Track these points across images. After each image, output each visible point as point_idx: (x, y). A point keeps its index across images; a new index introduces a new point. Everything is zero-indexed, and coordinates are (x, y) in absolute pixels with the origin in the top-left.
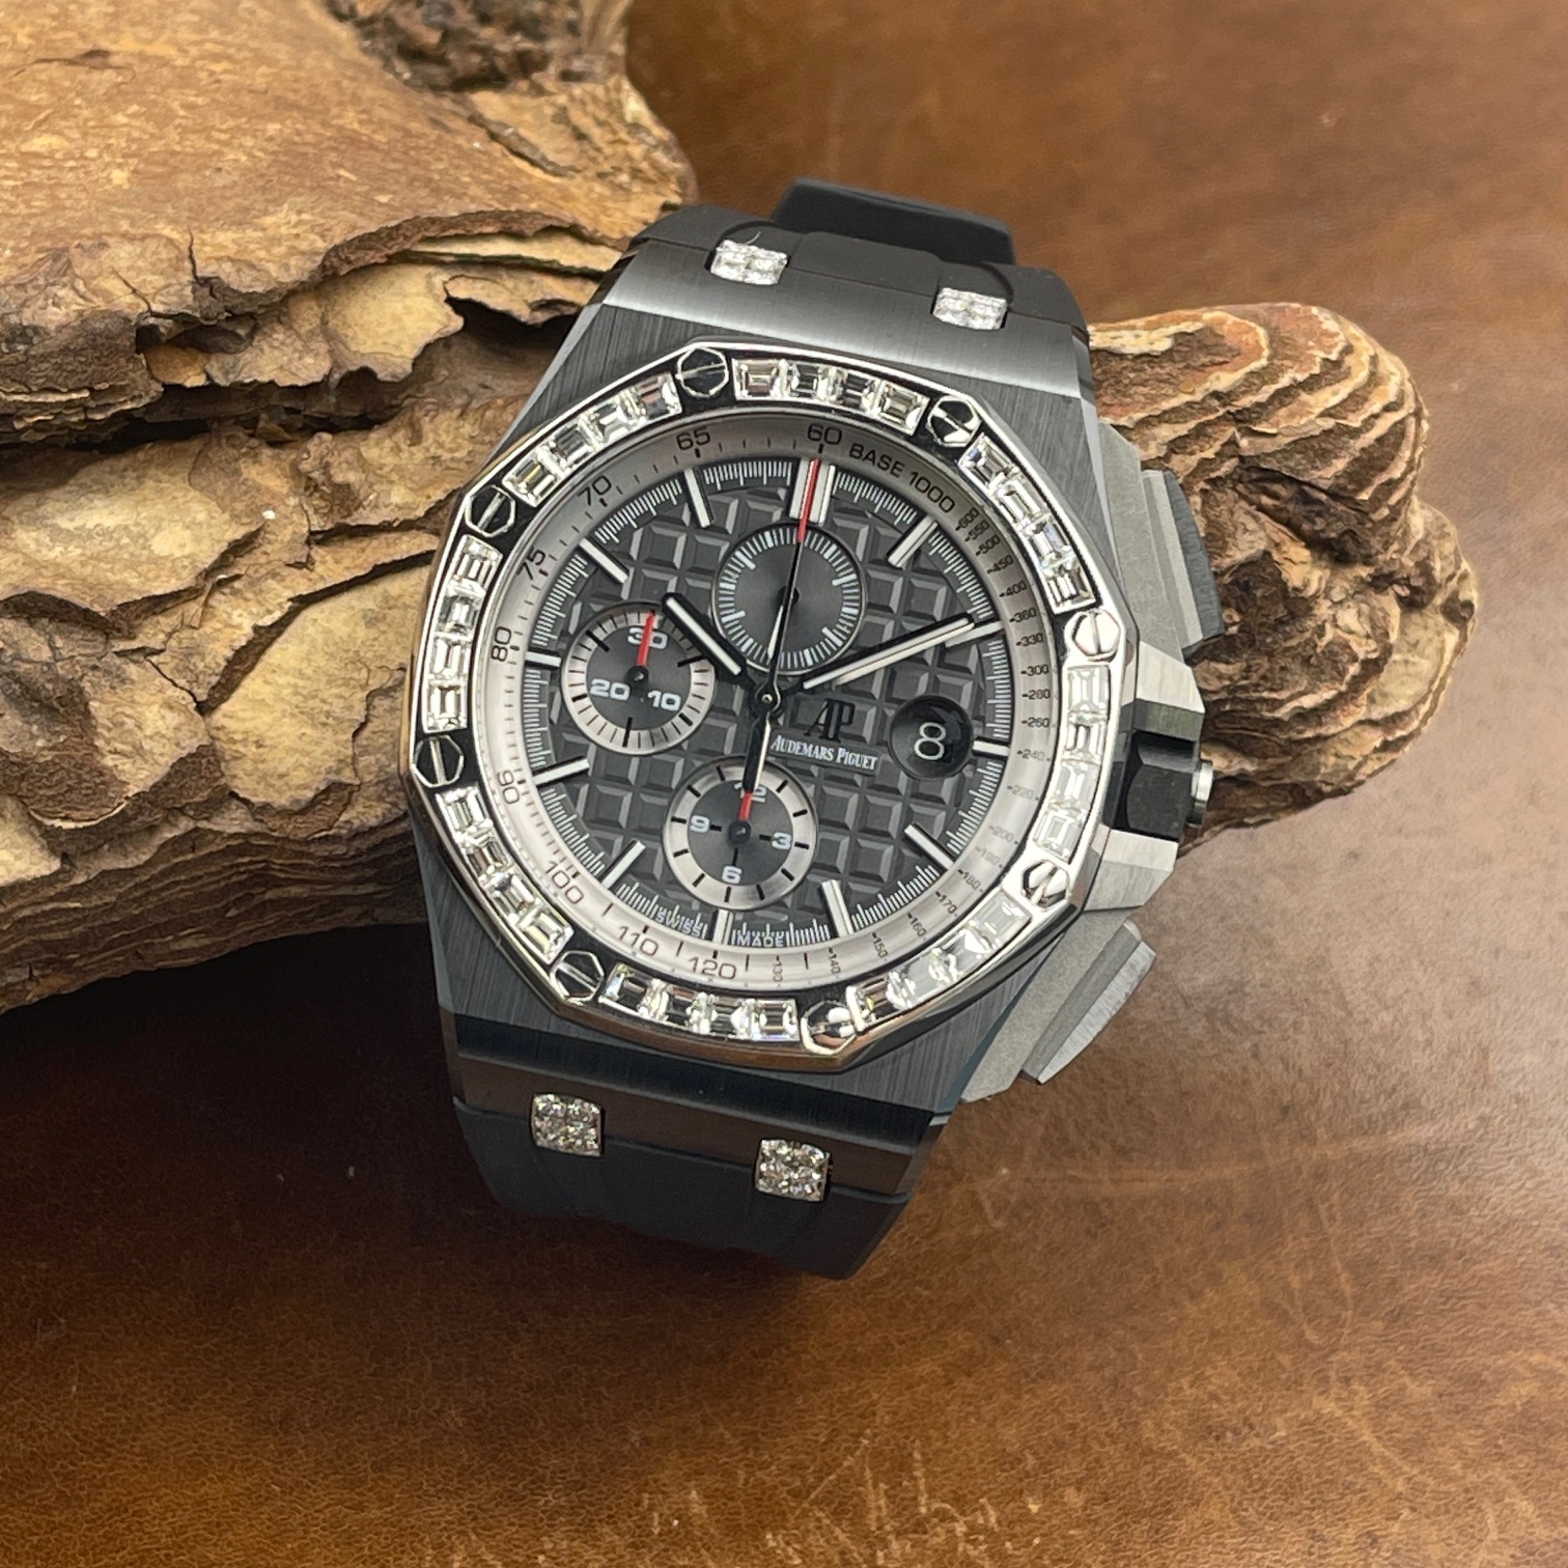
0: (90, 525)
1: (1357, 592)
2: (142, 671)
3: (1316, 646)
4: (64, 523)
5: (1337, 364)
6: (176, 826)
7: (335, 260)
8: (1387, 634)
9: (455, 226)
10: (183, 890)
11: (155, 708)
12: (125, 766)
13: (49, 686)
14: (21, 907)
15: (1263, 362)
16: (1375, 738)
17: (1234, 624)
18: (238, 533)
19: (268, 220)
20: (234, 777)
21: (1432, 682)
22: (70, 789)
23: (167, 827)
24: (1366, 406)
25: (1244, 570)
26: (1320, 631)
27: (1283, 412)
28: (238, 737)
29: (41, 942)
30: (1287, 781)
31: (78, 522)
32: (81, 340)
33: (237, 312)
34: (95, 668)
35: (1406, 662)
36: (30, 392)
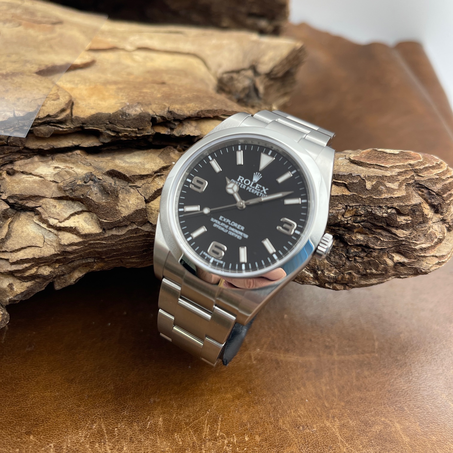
0: (133, 161)
1: (438, 221)
2: (134, 191)
3: (427, 232)
4: (128, 160)
5: (439, 165)
6: (133, 227)
7: (201, 114)
8: (444, 233)
10: (132, 244)
11: (134, 198)
12: (123, 210)
13: (108, 187)
14: (91, 240)
15: (422, 160)
16: (436, 261)
17: (410, 220)
18: (165, 165)
19: (188, 105)
20: (150, 218)
22: (108, 212)
23: (131, 227)
24: (446, 175)
25: (414, 206)
26: (429, 228)
27: (426, 172)
28: (153, 209)
29: (95, 251)
30: (414, 267)
31: (131, 160)
32: (138, 117)
33: (176, 118)
34: (123, 188)
35: (446, 244)
36: (125, 127)
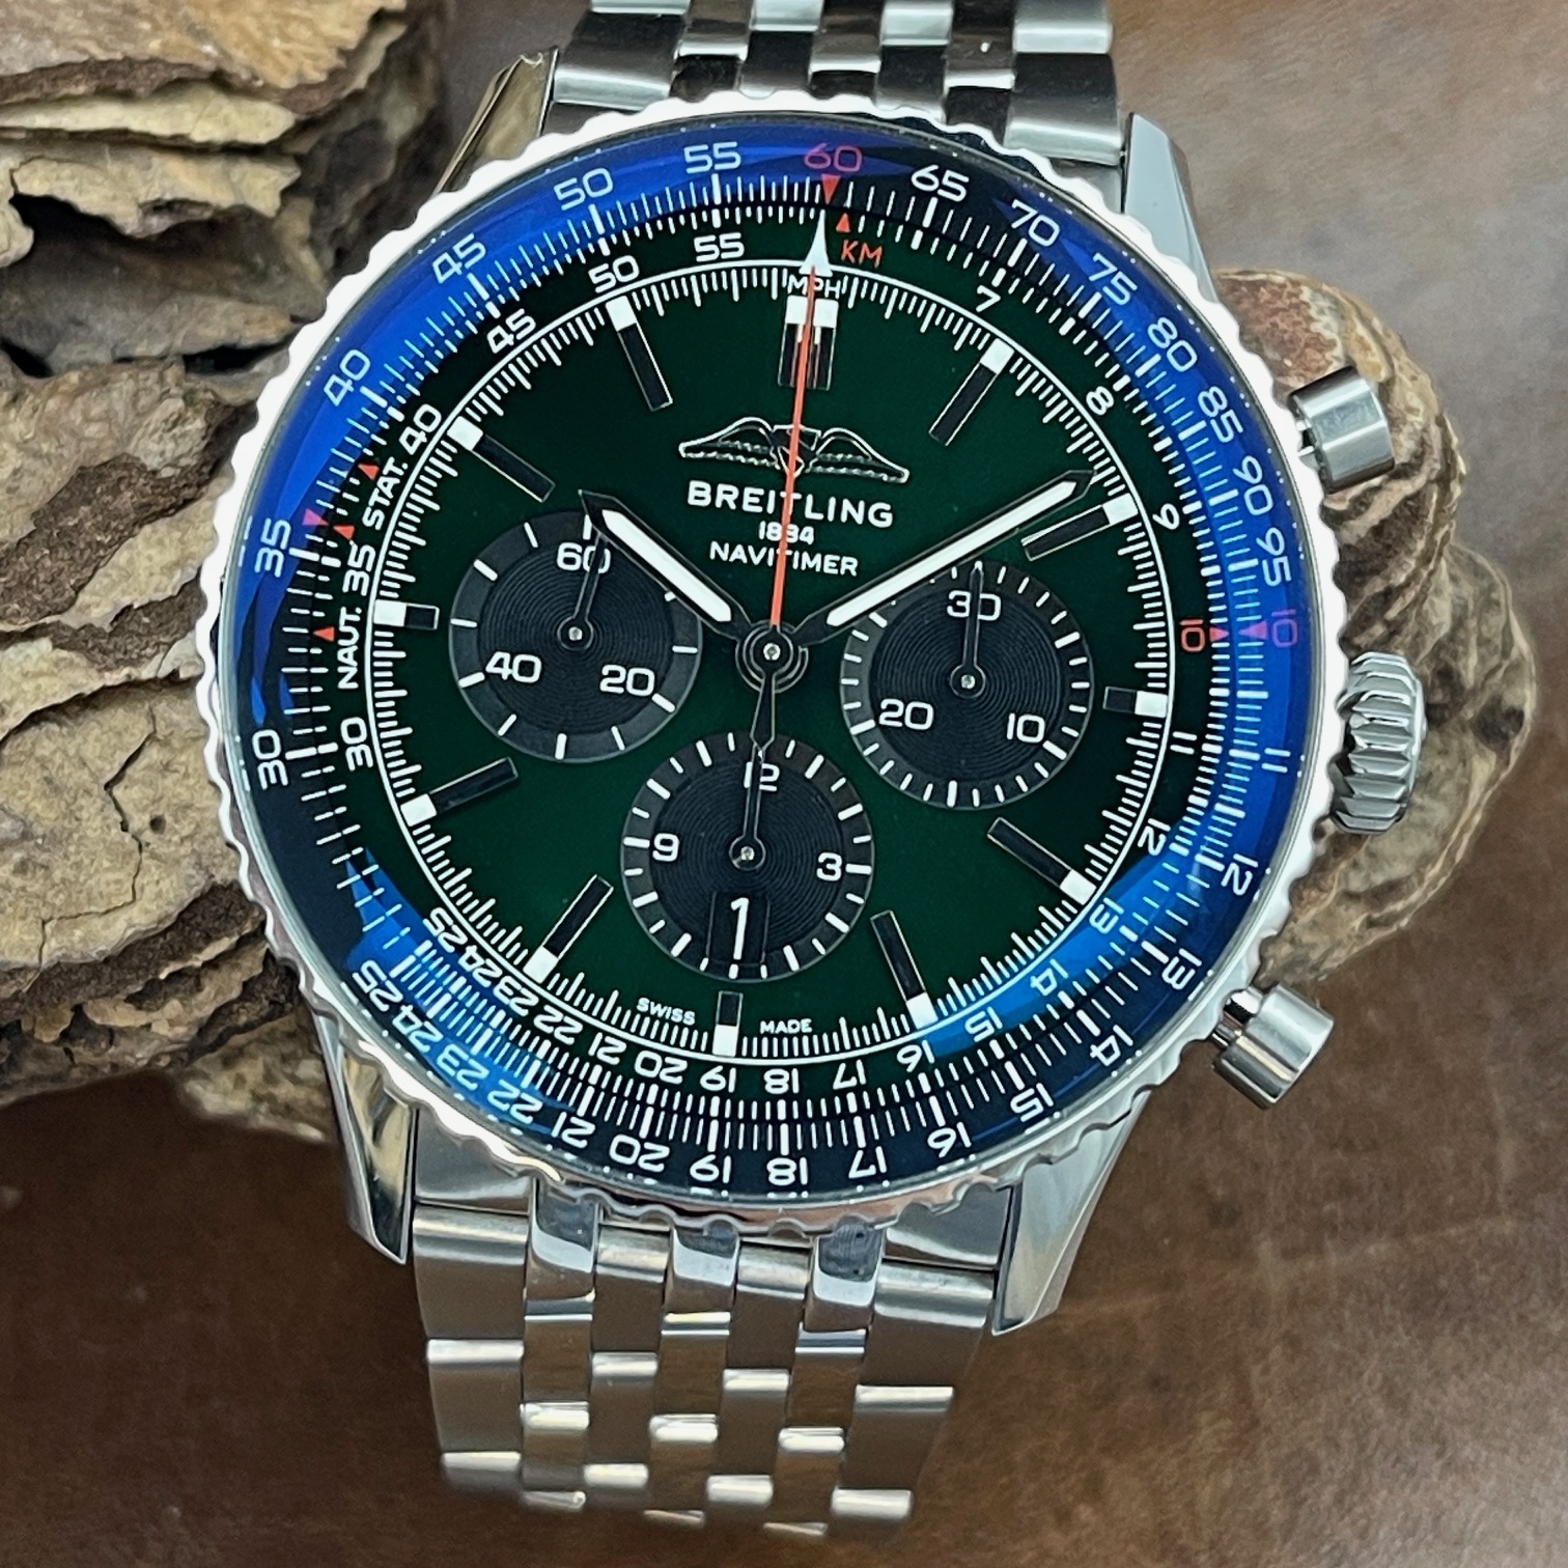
9: (25, 88)
21: (1445, 837)
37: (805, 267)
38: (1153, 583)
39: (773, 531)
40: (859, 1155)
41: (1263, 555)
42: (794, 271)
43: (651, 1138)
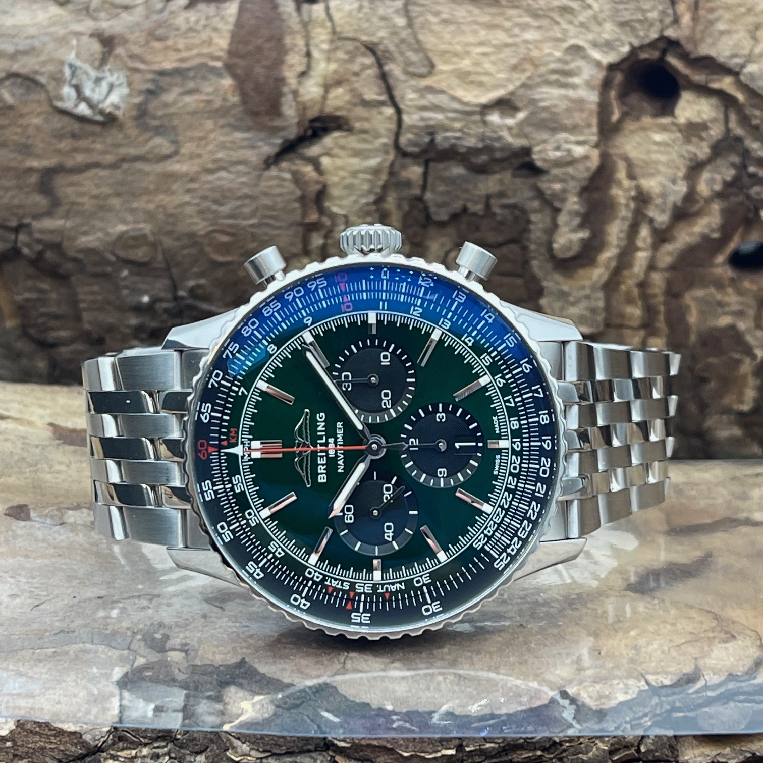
37: (241, 454)
38: (331, 322)
39: (331, 453)
40: (535, 395)
41: (317, 288)
42: (242, 457)
43: (539, 464)
